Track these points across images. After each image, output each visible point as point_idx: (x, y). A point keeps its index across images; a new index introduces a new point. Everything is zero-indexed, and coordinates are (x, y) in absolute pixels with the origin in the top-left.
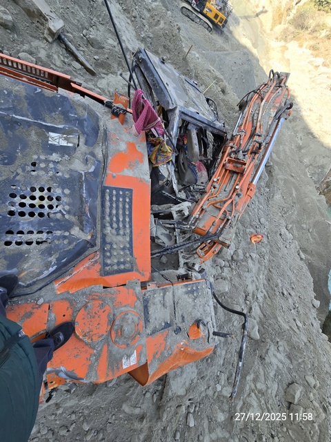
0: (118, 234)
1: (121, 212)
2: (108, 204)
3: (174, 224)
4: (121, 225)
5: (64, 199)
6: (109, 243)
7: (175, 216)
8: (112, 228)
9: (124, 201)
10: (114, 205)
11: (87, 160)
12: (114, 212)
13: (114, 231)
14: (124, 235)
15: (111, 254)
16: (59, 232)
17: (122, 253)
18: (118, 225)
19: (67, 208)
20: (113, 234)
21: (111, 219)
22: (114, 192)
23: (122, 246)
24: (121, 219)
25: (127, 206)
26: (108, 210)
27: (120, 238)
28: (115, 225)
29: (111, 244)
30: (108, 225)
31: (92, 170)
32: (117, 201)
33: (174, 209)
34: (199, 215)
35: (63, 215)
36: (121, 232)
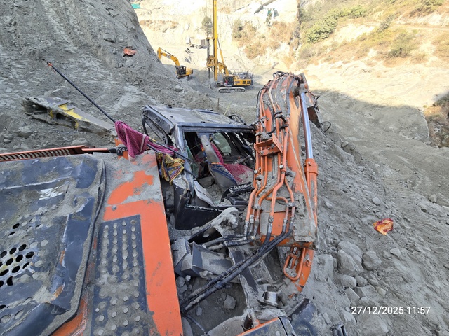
0: (120, 280)
1: (125, 247)
2: (106, 242)
3: (222, 242)
4: (125, 266)
5: (38, 254)
6: (105, 300)
7: (221, 231)
8: (111, 273)
9: (129, 232)
10: (115, 242)
11: (76, 202)
12: (115, 250)
13: (114, 278)
14: (131, 278)
15: (106, 316)
16: (16, 303)
17: (126, 310)
18: (121, 266)
19: (38, 264)
20: (111, 283)
21: (110, 262)
22: (115, 226)
23: (126, 299)
24: (125, 257)
25: (134, 238)
26: (105, 251)
27: (123, 286)
28: (115, 269)
29: (108, 299)
30: (104, 271)
31: (81, 209)
32: (120, 234)
33: (216, 223)
34: (254, 218)
35: (31, 275)
36: (126, 276)
